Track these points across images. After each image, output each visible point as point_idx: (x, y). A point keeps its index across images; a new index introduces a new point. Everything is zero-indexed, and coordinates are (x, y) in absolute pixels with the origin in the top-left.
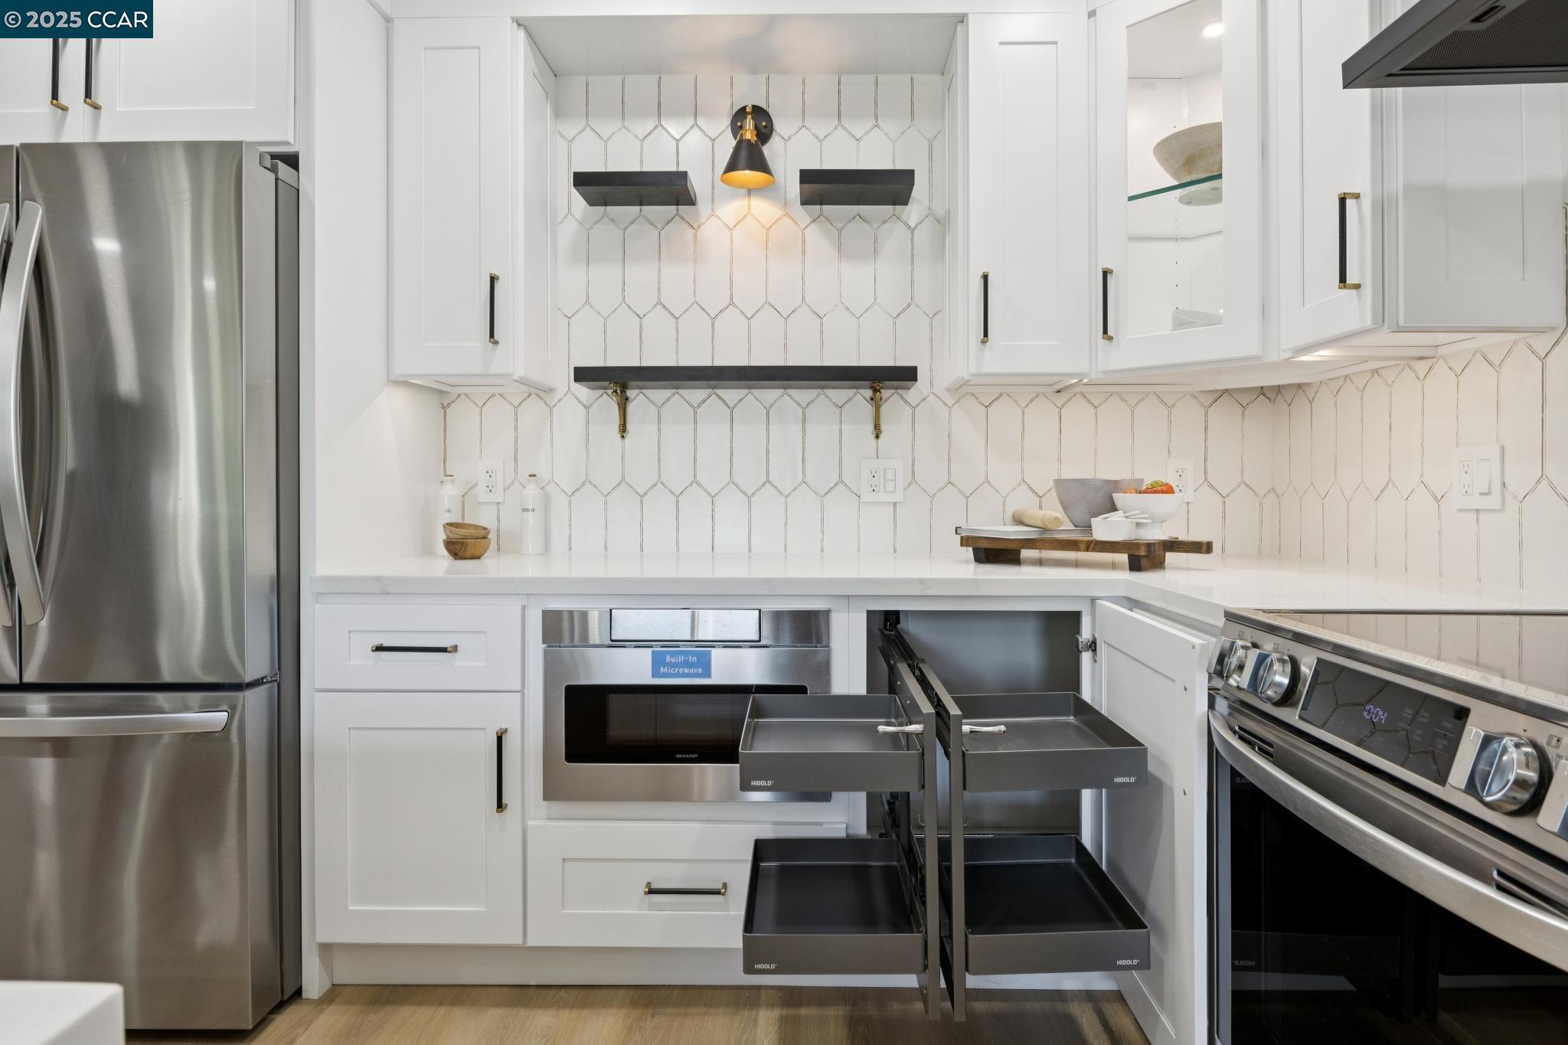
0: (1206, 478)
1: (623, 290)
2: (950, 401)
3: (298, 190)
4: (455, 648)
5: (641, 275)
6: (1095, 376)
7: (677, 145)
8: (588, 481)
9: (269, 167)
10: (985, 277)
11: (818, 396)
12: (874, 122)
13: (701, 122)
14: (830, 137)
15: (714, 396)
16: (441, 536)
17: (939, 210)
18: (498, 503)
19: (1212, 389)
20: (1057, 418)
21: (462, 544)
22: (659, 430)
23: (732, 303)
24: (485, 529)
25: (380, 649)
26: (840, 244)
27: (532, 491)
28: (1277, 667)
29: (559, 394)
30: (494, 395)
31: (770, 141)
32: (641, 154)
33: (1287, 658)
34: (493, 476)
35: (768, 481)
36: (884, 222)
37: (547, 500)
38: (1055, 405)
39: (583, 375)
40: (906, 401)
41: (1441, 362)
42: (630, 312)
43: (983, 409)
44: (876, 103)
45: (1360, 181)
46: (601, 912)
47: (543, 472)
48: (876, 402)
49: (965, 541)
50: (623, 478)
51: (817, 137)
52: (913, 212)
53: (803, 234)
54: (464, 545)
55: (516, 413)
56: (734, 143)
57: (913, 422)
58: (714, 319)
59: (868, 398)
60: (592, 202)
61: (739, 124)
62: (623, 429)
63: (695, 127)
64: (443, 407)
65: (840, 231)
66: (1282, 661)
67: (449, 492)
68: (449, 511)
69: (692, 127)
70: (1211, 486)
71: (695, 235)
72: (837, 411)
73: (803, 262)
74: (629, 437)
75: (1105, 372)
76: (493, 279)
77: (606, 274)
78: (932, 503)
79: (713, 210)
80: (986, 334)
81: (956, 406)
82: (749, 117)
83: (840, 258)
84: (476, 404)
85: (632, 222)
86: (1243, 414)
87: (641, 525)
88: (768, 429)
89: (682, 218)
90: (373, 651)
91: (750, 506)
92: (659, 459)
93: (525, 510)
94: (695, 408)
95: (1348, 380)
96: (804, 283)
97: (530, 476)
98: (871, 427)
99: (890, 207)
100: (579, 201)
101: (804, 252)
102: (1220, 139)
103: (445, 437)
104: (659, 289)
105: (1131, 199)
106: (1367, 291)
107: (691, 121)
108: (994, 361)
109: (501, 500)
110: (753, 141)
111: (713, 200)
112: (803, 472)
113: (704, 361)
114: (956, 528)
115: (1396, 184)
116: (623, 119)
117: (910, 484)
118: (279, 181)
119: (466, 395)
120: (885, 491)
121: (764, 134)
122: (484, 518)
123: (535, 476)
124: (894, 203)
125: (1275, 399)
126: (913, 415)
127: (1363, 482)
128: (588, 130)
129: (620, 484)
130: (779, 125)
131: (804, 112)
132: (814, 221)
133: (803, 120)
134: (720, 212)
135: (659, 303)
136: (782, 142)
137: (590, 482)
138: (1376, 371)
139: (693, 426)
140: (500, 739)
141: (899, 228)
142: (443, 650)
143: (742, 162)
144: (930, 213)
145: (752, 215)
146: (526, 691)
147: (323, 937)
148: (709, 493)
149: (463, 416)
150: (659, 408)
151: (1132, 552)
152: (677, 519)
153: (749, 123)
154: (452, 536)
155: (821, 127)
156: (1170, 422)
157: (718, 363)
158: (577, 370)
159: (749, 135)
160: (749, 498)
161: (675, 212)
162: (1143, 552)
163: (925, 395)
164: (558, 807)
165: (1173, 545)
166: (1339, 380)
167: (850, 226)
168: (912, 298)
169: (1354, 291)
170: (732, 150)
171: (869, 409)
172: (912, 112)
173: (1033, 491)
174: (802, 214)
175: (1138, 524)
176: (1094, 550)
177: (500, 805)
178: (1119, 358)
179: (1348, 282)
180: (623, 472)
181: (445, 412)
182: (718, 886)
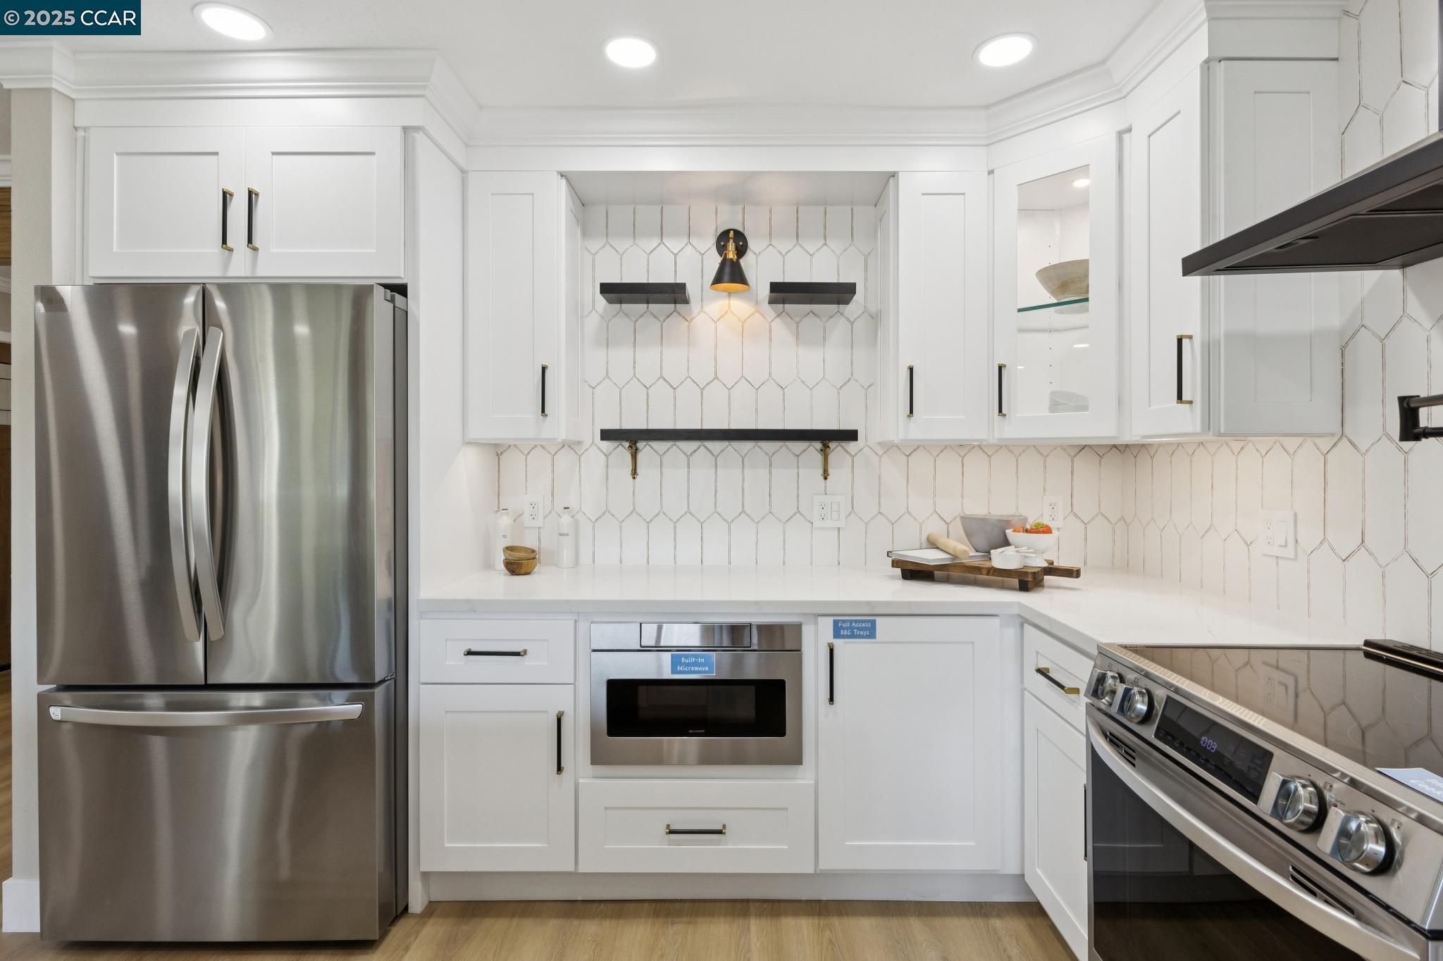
0: (1072, 510)
1: (634, 367)
2: (880, 452)
3: (407, 312)
4: (525, 652)
5: (648, 357)
6: (991, 441)
7: (675, 258)
8: (607, 511)
9: (390, 299)
10: (911, 369)
11: (781, 447)
12: (823, 242)
13: (693, 240)
14: (790, 253)
15: (702, 448)
16: (500, 558)
17: (873, 308)
18: (539, 528)
19: (1077, 444)
20: (961, 465)
21: (518, 564)
22: (661, 472)
23: (716, 378)
24: (533, 551)
25: (470, 653)
26: (798, 333)
27: (566, 519)
28: (1138, 697)
29: (586, 445)
30: (536, 446)
31: (746, 256)
32: (648, 265)
33: (1144, 691)
34: (536, 507)
35: (743, 511)
36: (831, 317)
37: (577, 524)
38: (959, 454)
39: (607, 435)
40: (847, 452)
41: (1250, 444)
42: (640, 384)
43: (905, 458)
44: (825, 227)
45: (1192, 326)
46: (633, 846)
47: (573, 504)
48: (825, 451)
49: (895, 564)
50: (634, 509)
51: (780, 253)
52: (853, 308)
53: (770, 326)
54: (520, 565)
55: (553, 459)
56: (720, 259)
57: (853, 467)
58: (702, 390)
59: (819, 450)
60: (610, 301)
61: (722, 243)
62: (634, 473)
63: (689, 245)
64: (498, 454)
65: (798, 324)
66: (1140, 693)
67: (505, 521)
68: (505, 536)
69: (686, 245)
70: (1076, 515)
71: (689, 327)
72: (795, 459)
73: (770, 347)
74: (638, 478)
75: (999, 440)
76: (544, 369)
77: (621, 356)
78: (866, 528)
79: (702, 307)
80: (911, 412)
81: (885, 456)
82: (731, 241)
83: (797, 344)
84: (522, 453)
85: (641, 316)
86: (1100, 462)
87: (648, 544)
88: (743, 472)
89: (679, 313)
90: (465, 655)
91: (730, 530)
92: (661, 495)
93: (561, 535)
94: (688, 457)
95: (1180, 446)
96: (770, 363)
97: (565, 508)
98: (821, 471)
99: (836, 306)
100: (601, 301)
101: (771, 340)
102: (1088, 270)
103: (499, 477)
104: (661, 367)
105: (1020, 310)
106: (1198, 405)
107: (686, 240)
108: (916, 430)
109: (541, 526)
110: (735, 260)
111: (702, 300)
112: (770, 505)
113: (696, 425)
114: (888, 552)
115: (1220, 331)
116: (634, 238)
117: (850, 514)
118: (396, 308)
119: (515, 446)
120: (831, 519)
121: (741, 251)
122: (529, 542)
123: (568, 508)
124: (839, 303)
125: (1124, 451)
126: (853, 462)
127: (1191, 523)
128: (608, 247)
129: (631, 513)
130: (752, 244)
131: (770, 234)
132: (778, 316)
133: (770, 240)
134: (707, 309)
135: (662, 377)
136: (755, 257)
137: (609, 512)
138: (1201, 444)
139: (687, 470)
140: (559, 721)
141: (842, 322)
142: (517, 654)
143: (726, 277)
144: (866, 310)
145: (731, 311)
146: (577, 683)
147: (425, 867)
148: (699, 521)
149: (512, 461)
150: (661, 456)
151: (1021, 578)
152: (675, 539)
153: (731, 246)
154: (510, 558)
155: (784, 245)
156: (1045, 467)
157: (706, 427)
158: (602, 431)
159: (731, 255)
160: (729, 524)
161: (673, 309)
162: (1030, 579)
163: (862, 447)
164: (601, 769)
165: (1051, 570)
166: (1174, 447)
167: (805, 319)
168: (852, 375)
169: (1188, 405)
170: (718, 265)
171: (819, 457)
172: (852, 235)
173: (942, 519)
174: (769, 311)
175: (1025, 557)
176: (993, 575)
177: (559, 769)
178: (1010, 430)
179: (1183, 399)
180: (634, 504)
181: (499, 459)
182: (719, 827)
